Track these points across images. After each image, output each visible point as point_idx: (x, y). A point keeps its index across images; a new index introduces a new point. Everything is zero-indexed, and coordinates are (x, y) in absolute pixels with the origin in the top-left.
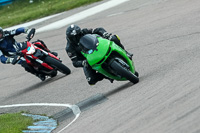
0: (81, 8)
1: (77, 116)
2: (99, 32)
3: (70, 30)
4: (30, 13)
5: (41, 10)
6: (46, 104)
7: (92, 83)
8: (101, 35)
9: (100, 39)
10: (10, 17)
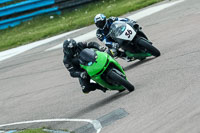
1: (99, 131)
2: (94, 46)
3: (67, 43)
4: (51, 28)
5: (62, 25)
10: (31, 33)
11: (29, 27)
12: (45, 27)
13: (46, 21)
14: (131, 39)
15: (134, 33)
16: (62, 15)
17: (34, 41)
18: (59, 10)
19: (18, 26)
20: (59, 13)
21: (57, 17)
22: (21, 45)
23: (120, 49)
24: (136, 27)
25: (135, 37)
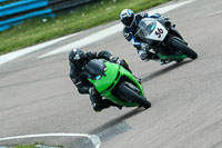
0: (100, 27)
2: (104, 56)
3: (73, 54)
5: (56, 29)
6: (63, 134)
7: (98, 109)
8: (108, 59)
9: (107, 63)
10: (21, 38)
11: (20, 31)
12: (38, 32)
13: (38, 25)
14: (162, 39)
15: (166, 32)
16: (56, 18)
17: (25, 47)
18: (53, 12)
19: (7, 30)
20: (53, 16)
21: (50, 20)
22: (10, 51)
23: (151, 51)
24: (167, 25)
25: (167, 37)
